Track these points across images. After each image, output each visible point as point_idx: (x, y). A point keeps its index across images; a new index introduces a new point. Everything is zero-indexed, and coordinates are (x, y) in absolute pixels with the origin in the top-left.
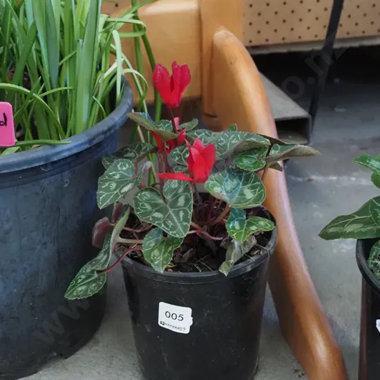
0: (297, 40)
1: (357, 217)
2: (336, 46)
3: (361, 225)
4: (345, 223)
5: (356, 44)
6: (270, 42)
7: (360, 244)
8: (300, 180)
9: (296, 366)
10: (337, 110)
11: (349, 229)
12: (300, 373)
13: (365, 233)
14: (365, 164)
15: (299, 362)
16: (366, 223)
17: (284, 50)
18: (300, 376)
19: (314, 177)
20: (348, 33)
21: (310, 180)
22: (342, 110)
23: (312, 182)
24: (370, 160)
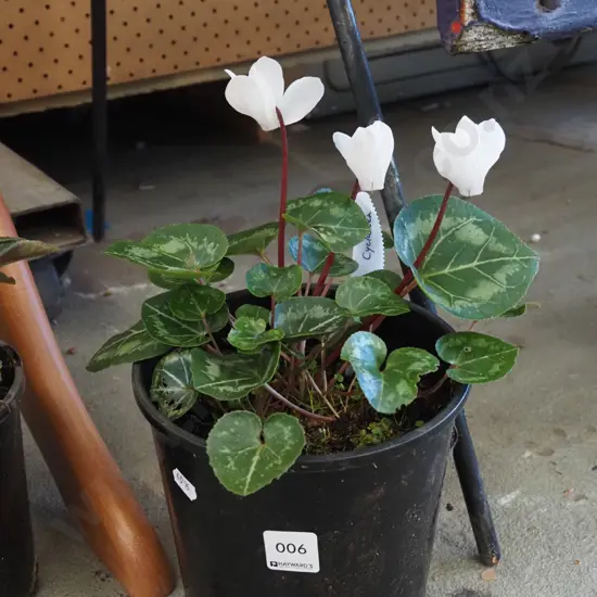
0: (55, 91)
1: (135, 332)
2: (111, 96)
3: (138, 342)
4: (118, 344)
5: (147, 89)
6: (14, 98)
7: (137, 368)
8: (92, 296)
9: (97, 566)
10: (143, 188)
11: (123, 350)
12: (103, 576)
13: (143, 353)
14: (122, 254)
15: (100, 561)
16: (144, 338)
17: (41, 108)
18: (103, 580)
19: (112, 290)
20: (131, 75)
21: (107, 295)
22: (151, 187)
23: (110, 297)
24: (130, 248)
